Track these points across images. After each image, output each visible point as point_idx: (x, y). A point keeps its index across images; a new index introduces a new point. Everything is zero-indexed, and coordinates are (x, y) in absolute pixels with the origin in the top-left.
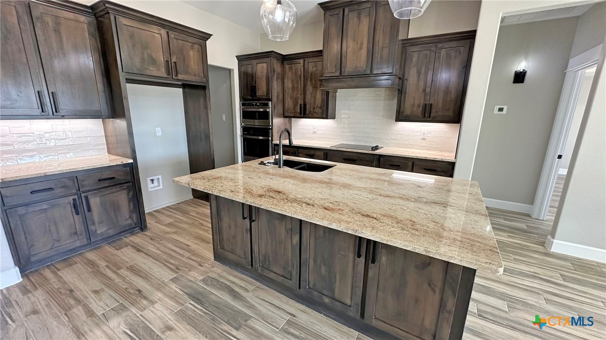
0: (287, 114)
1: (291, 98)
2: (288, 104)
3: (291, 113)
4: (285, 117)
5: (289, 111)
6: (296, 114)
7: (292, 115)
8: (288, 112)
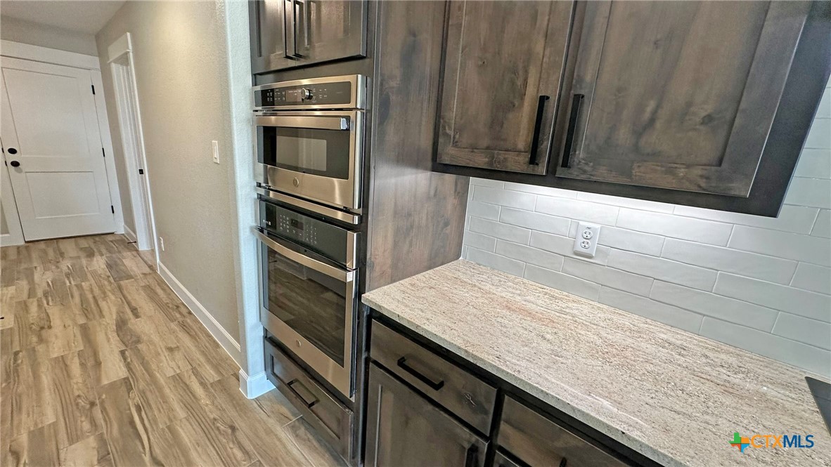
0: (449, 154)
1: (483, 66)
2: (464, 99)
3: (473, 148)
4: (439, 166)
5: (465, 140)
6: (503, 155)
7: (481, 161)
8: (455, 144)
